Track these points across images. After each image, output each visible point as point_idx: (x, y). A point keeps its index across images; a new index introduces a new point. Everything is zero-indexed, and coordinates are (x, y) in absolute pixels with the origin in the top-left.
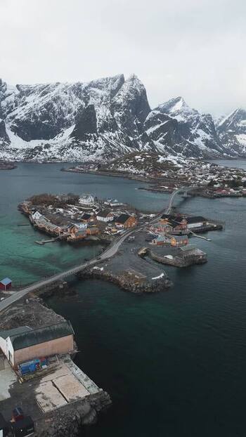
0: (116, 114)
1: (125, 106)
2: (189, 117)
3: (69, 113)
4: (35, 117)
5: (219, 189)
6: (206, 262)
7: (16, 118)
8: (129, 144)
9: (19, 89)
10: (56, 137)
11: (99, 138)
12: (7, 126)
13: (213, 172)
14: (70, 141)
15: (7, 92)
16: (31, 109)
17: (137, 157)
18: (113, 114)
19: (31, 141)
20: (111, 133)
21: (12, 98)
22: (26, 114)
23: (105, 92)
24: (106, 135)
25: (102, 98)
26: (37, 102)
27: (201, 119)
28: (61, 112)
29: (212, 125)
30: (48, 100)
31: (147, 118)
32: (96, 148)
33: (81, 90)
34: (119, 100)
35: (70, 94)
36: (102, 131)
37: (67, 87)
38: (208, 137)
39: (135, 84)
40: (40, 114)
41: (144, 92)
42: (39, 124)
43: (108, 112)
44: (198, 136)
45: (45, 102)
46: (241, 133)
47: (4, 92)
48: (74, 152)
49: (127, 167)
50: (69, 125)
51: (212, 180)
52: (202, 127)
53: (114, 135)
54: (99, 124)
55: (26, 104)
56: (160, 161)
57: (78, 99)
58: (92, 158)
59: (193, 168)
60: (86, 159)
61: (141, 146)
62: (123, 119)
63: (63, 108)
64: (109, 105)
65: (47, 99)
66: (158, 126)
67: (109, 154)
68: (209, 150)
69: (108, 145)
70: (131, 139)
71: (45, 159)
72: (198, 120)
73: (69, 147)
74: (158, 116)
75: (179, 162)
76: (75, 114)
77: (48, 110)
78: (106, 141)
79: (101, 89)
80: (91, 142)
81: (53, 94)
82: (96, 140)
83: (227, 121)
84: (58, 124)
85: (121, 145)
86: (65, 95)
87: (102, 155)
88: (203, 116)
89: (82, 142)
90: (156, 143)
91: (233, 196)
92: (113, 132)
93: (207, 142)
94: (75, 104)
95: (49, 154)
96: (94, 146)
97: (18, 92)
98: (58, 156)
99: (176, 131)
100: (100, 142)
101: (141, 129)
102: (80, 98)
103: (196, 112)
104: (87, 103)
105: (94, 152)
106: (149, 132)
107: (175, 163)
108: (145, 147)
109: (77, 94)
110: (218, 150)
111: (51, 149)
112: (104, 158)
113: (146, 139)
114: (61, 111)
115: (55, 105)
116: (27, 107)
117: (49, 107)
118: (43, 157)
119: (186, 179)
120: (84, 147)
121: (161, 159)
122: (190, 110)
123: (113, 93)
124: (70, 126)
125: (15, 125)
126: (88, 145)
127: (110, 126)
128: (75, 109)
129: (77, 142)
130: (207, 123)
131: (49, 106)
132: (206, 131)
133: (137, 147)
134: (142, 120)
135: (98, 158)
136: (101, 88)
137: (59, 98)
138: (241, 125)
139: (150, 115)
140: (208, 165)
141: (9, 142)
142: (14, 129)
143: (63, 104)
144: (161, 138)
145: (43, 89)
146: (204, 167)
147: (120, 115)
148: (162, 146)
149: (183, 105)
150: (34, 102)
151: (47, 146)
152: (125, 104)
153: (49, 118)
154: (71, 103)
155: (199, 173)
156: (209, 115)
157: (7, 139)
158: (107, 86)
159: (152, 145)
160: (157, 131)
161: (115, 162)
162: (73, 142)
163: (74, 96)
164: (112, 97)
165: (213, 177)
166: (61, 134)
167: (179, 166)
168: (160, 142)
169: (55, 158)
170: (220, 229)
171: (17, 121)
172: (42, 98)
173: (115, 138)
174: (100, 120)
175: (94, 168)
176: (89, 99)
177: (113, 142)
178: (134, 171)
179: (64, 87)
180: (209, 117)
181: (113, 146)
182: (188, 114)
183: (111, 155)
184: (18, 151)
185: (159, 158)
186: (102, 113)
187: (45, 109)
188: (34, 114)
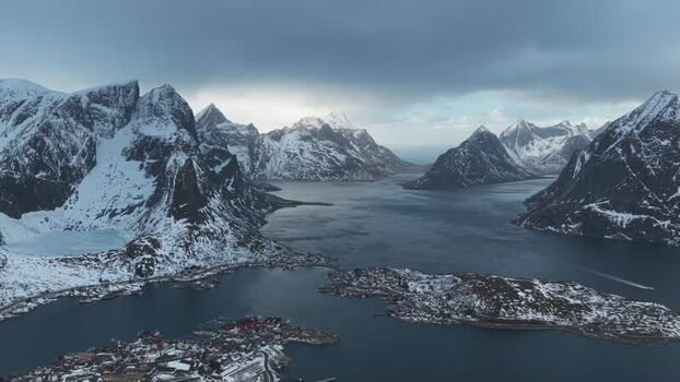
3: (74, 153)
4: (19, 167)
10: (67, 202)
11: (213, 213)
14: (181, 226)
16: (6, 151)
19: (23, 216)
23: (116, 111)
25: (113, 122)
26: (12, 136)
28: (62, 154)
30: (33, 132)
32: (223, 234)
33: (82, 109)
35: (65, 118)
36: (207, 199)
37: (56, 103)
39: (176, 103)
40: (26, 160)
42: (31, 181)
45: (28, 136)
63: (63, 145)
65: (31, 127)
66: (219, 168)
76: (83, 155)
77: (39, 150)
79: (108, 106)
80: (212, 224)
81: (37, 119)
82: (213, 219)
84: (64, 177)
89: (202, 227)
92: (214, 197)
94: (80, 136)
95: (176, 260)
96: (218, 229)
98: (194, 262)
100: (220, 221)
102: (84, 124)
105: (226, 241)
109: (77, 118)
114: (62, 152)
115: (46, 139)
117: (38, 145)
118: (172, 269)
120: (210, 235)
124: (82, 177)
126: (212, 230)
128: (82, 146)
129: (197, 229)
131: (36, 142)
136: (107, 104)
137: (49, 125)
139: (202, 150)
143: (59, 137)
145: (14, 109)
153: (45, 168)
154: (71, 135)
158: (117, 100)
162: (190, 228)
163: (71, 119)
166: (73, 197)
172: (19, 128)
176: (93, 123)
179: (50, 104)
187: (32, 150)
188: (16, 161)
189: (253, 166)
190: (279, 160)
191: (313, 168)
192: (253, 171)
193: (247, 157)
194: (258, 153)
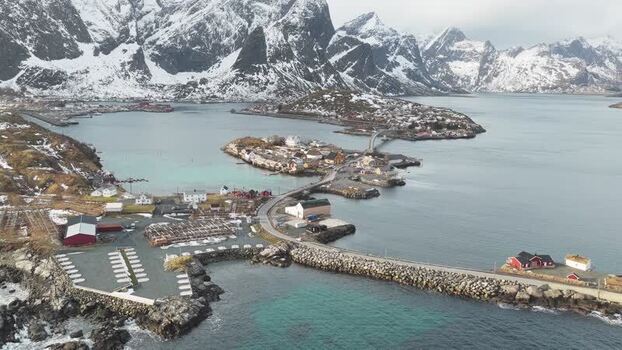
0: (291, 38)
1: (302, 28)
2: (385, 39)
3: (227, 35)
4: (182, 42)
5: (420, 131)
6: (404, 184)
7: (158, 43)
8: (309, 77)
9: (160, 5)
10: (211, 68)
11: (270, 70)
12: (146, 54)
13: (415, 114)
14: (233, 74)
15: (144, 9)
16: (177, 31)
17: (326, 96)
18: (286, 38)
19: (179, 74)
20: (285, 63)
21: (150, 17)
22: (170, 39)
23: (274, 7)
24: (279, 66)
25: (270, 16)
26: (184, 22)
27: (402, 42)
28: (217, 35)
29: (416, 50)
30: (199, 20)
31: (331, 43)
32: (266, 84)
33: (242, 5)
34: (294, 19)
35: (228, 10)
36: (273, 61)
38: (411, 66)
40: (189, 37)
41: (326, 8)
42: (188, 52)
43: (281, 35)
44: (397, 64)
45: (195, 22)
46: (455, 59)
47: (140, 8)
48: (239, 88)
49: (314, 108)
50: (227, 52)
51: (413, 122)
52: (403, 52)
53: (289, 65)
54: (269, 52)
55: (170, 24)
56: (353, 100)
57: (238, 17)
58: (262, 96)
59: (392, 109)
60: (255, 97)
61: (323, 79)
62: (299, 43)
63: (220, 30)
64: (282, 26)
65: (198, 18)
66: (345, 53)
67: (283, 91)
68: (412, 83)
69: (281, 79)
70: (311, 70)
71: (202, 98)
72: (396, 43)
73: (232, 82)
74: (345, 39)
75: (375, 102)
76: (235, 36)
77: (200, 32)
78: (278, 73)
80: (260, 76)
81: (205, 11)
82: (266, 73)
83: (436, 43)
84: (213, 51)
85: (299, 78)
86: (221, 13)
87: (275, 92)
88: (404, 37)
89: (249, 76)
90: (343, 75)
91: (434, 138)
92: (288, 62)
93: (410, 73)
94: (235, 24)
95: (208, 92)
96: (264, 80)
97: (159, 9)
98: (218, 94)
99: (369, 60)
100: (272, 76)
101: (324, 58)
102: (241, 16)
103: (395, 33)
104: (250, 23)
105: (265, 88)
106: (333, 60)
107: (371, 102)
108: (329, 81)
109: (237, 12)
110: (425, 84)
111: (209, 85)
112: (277, 96)
113: (329, 70)
114: (217, 34)
115: (209, 26)
116: (172, 29)
118: (198, 96)
119: (385, 121)
120: (251, 82)
121: (355, 98)
122: (386, 30)
123: (285, 9)
125: (157, 53)
126: (256, 79)
127: (283, 54)
128: (235, 31)
129: (242, 76)
130: (410, 48)
131: (200, 27)
132: (408, 57)
133: (319, 81)
134: (324, 44)
135: (270, 97)
136: (268, 2)
137: (213, 16)
138: (454, 48)
139: (335, 38)
140: (410, 105)
141: (150, 75)
142: (155, 58)
143: (219, 24)
144: (349, 69)
145: (192, 5)
146: (405, 107)
147: (296, 39)
148: (352, 79)
149: (378, 23)
150: (181, 22)
151: (204, 81)
152: (302, 24)
153: (201, 43)
154: (230, 24)
155: (399, 114)
156: (412, 36)
157: (147, 72)
159: (338, 78)
160: (344, 59)
161: (300, 102)
162: (237, 75)
163: (232, 13)
164: (283, 14)
165: (415, 118)
166: (217, 65)
167: (376, 106)
168: (349, 74)
169: (214, 97)
170: (417, 164)
171: (159, 48)
172: (192, 16)
173: (290, 70)
174: (271, 46)
175: (273, 110)
176: (253, 17)
177: (288, 75)
178: (323, 112)
180: (411, 39)
181: (288, 80)
182: (384, 35)
183: (286, 93)
184: (165, 88)
185: (352, 97)
186: (273, 36)
187: (195, 32)
188: (181, 38)
189: (479, 80)
190: (507, 75)
191: (537, 82)
192: (477, 84)
193: (477, 72)
194: (488, 68)
